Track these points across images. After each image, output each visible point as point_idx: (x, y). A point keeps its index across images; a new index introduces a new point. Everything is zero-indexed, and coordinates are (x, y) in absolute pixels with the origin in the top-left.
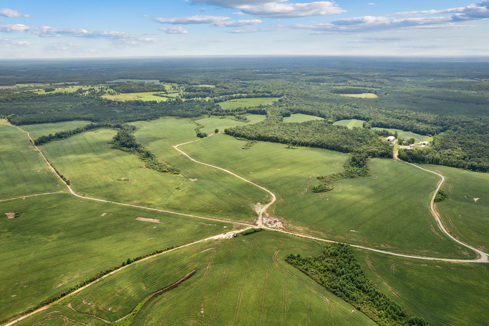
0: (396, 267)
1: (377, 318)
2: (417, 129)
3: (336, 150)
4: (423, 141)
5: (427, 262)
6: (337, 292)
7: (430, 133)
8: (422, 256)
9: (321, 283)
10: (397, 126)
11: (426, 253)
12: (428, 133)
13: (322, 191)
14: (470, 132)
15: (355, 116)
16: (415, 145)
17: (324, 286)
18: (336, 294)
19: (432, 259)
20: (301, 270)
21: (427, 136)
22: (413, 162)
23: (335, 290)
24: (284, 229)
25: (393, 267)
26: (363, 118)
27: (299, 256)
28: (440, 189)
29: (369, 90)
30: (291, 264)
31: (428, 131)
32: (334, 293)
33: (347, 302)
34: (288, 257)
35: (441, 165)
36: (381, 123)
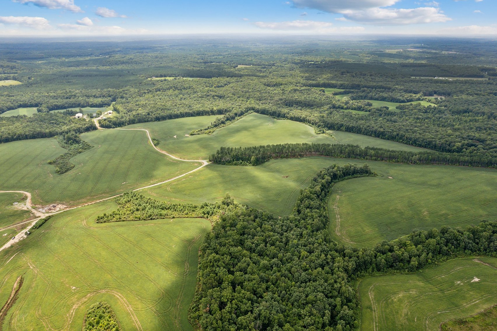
0: (171, 188)
1: (186, 216)
2: (93, 104)
3: (39, 138)
4: (106, 111)
5: (184, 177)
6: (153, 218)
7: (106, 104)
8: (179, 176)
9: (138, 219)
10: (73, 104)
11: (179, 173)
12: (104, 105)
13: (67, 170)
14: (134, 97)
15: (19, 105)
16: (104, 115)
17: (142, 220)
18: (154, 219)
19: (184, 175)
20: (116, 221)
21: (105, 107)
22: (116, 127)
23: (151, 217)
24: (70, 207)
25: (169, 189)
26: (31, 104)
27: (105, 215)
28: (151, 138)
29: (4, 76)
30: (105, 222)
31: (103, 103)
32: (151, 219)
33: (164, 218)
34: (98, 220)
35: (137, 123)
36: (56, 105)
